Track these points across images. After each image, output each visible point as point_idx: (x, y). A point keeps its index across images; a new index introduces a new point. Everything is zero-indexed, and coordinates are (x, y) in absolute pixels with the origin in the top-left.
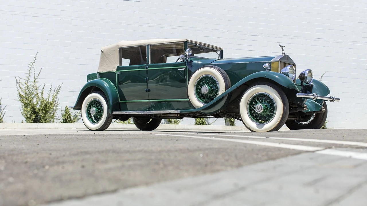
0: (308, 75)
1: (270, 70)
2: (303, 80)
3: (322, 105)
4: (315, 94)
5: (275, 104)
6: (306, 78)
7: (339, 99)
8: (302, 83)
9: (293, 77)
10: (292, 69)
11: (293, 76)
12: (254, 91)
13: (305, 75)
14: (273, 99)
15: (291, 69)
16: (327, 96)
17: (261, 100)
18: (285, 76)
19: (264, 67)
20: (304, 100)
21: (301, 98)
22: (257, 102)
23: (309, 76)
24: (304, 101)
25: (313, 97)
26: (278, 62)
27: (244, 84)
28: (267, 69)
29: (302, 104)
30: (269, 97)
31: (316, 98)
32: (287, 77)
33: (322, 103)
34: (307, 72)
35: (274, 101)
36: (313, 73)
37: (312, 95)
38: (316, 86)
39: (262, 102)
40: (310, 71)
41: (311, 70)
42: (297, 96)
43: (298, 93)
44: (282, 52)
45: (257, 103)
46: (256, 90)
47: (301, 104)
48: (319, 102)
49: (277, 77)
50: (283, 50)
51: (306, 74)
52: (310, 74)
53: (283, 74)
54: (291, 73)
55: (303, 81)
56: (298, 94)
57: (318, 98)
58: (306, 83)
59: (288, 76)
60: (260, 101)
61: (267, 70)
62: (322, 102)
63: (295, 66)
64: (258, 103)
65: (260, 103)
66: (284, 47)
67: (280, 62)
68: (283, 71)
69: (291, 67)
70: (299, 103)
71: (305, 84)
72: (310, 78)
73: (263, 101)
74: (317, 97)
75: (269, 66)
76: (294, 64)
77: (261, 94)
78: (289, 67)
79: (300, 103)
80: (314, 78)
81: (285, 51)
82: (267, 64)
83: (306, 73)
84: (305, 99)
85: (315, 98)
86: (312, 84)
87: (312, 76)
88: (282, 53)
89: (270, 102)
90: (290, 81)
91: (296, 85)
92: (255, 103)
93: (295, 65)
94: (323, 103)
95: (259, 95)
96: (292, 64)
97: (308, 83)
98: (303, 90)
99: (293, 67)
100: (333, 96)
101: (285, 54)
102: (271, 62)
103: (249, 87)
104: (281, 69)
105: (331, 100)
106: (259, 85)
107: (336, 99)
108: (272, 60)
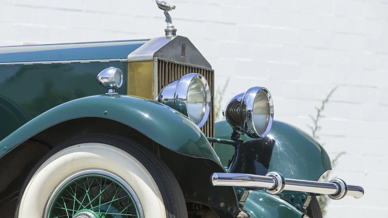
0: (258, 108)
1: (123, 91)
2: (239, 124)
3: (302, 210)
4: (275, 173)
5: (141, 211)
6: (250, 117)
7: (361, 190)
8: (235, 136)
9: (203, 115)
10: (198, 88)
11: (204, 110)
12: (66, 164)
13: (244, 106)
14: (133, 193)
15: (194, 86)
16: (321, 180)
17: (92, 197)
18: (174, 111)
19: (103, 81)
20: (240, 196)
21: (230, 188)
22: (77, 204)
23: (258, 111)
24: (239, 199)
25: (270, 185)
26: (152, 61)
27: (33, 140)
28: (113, 88)
29: (232, 210)
30: (118, 186)
31: (279, 188)
32: (182, 116)
33: (302, 206)
34: (254, 95)
35: (137, 200)
36: (275, 101)
37: (267, 176)
38: (283, 145)
39: (95, 204)
40: (263, 93)
41: (266, 91)
42: (215, 183)
43: (220, 170)
44: (165, 25)
45: (76, 208)
46: (73, 160)
47: (229, 209)
48: (292, 202)
49: (146, 116)
50: (168, 19)
51: (247, 103)
52: (262, 104)
53: (166, 107)
54: (196, 102)
55: (239, 129)
56: (215, 175)
57: (288, 187)
58: (249, 135)
59: (184, 111)
60: (87, 201)
61: (110, 91)
62: (304, 200)
63: (209, 74)
64: (82, 208)
65: (89, 208)
66: (174, 8)
67: (159, 61)
68: (169, 93)
69: (195, 81)
70: (222, 205)
71: (245, 138)
72: (263, 117)
73: (98, 200)
74: (284, 183)
75: (118, 78)
76: (208, 69)
77: (93, 177)
78: (186, 81)
79: (226, 207)
80: (277, 118)
81: (175, 24)
82: (111, 72)
83: (247, 101)
84: (243, 192)
85: (275, 188)
86: (271, 137)
87: (268, 110)
88: (167, 32)
89: (124, 204)
90: (192, 131)
91: (213, 141)
92: (70, 206)
93: (212, 72)
94: (307, 204)
95: (85, 179)
96: (202, 67)
97: (255, 136)
98: (240, 158)
99: (204, 80)
100: (338, 181)
101: (177, 34)
102: (127, 63)
103: (51, 148)
104: (161, 87)
105: (334, 191)
106: (83, 146)
107: (348, 188)
108: (131, 56)
